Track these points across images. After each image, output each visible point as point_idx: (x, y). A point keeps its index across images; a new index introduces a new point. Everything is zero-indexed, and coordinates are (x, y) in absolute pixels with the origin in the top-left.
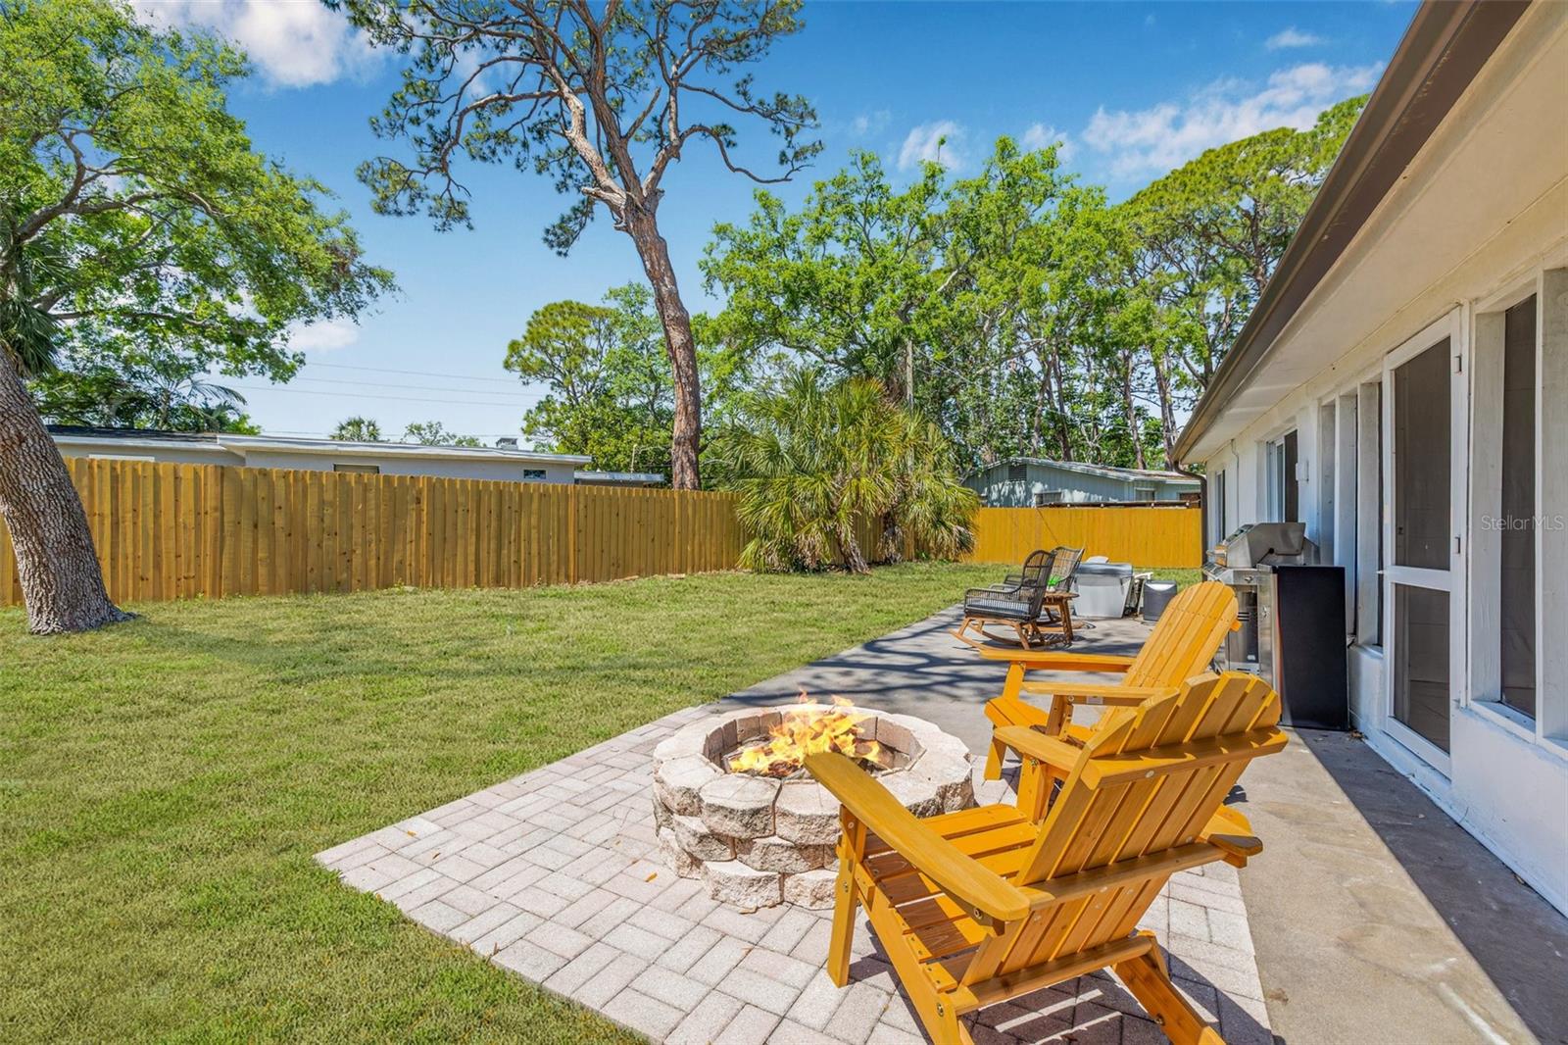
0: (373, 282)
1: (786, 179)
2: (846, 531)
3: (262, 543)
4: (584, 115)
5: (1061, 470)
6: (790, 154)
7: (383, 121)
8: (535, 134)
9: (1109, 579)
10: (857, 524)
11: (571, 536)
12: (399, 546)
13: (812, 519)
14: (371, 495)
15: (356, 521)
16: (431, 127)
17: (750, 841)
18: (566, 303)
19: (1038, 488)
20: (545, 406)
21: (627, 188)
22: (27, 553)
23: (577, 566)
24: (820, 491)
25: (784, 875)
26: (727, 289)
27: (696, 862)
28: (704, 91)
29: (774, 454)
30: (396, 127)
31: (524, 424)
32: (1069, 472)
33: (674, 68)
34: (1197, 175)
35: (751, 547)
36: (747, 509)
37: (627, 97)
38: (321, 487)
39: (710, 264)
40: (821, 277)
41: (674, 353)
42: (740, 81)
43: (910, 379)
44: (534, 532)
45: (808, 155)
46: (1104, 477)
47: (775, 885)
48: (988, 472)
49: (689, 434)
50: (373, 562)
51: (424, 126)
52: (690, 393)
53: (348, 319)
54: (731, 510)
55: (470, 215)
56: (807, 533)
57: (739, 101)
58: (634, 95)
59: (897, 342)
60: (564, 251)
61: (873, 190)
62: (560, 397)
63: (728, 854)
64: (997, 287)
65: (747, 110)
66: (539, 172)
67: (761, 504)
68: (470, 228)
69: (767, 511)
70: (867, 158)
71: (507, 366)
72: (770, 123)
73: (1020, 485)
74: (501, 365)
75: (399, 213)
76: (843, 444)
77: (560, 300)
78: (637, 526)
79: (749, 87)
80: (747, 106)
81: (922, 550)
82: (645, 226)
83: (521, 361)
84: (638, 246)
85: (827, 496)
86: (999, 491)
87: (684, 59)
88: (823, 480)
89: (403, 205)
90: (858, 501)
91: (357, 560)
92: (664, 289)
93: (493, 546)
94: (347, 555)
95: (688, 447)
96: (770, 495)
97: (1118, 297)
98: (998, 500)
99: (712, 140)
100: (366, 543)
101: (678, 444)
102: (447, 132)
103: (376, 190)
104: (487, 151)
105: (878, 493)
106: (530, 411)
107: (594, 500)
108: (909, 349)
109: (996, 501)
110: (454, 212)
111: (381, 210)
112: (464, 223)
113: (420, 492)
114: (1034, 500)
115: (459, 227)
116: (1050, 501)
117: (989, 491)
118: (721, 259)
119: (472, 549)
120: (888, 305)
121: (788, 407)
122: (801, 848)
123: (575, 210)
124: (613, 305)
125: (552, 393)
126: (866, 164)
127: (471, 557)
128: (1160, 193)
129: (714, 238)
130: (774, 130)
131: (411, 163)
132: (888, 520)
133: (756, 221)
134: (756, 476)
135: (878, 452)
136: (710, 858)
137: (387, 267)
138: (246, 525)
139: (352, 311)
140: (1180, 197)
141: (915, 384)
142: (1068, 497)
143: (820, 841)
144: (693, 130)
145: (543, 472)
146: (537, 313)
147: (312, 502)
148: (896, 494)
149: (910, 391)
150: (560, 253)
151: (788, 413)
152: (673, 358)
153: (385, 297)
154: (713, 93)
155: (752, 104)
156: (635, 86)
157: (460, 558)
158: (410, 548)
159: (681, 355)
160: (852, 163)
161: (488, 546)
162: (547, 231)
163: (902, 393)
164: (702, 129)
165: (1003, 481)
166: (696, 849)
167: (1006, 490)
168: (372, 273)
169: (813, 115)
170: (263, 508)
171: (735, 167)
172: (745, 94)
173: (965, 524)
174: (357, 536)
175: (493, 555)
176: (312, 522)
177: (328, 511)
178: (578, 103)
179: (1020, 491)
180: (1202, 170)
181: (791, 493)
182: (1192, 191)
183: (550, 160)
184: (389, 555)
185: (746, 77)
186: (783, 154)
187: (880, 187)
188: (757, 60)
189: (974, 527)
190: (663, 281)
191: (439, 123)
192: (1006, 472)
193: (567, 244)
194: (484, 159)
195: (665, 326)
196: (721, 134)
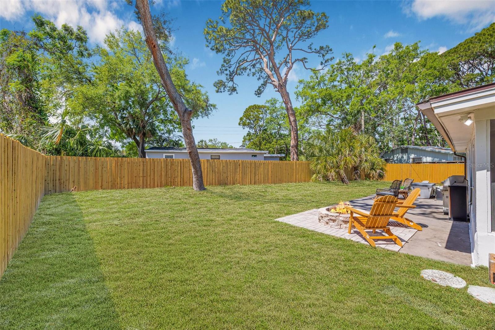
0: (212, 108)
1: (322, 69)
2: (342, 172)
3: (214, 175)
4: (267, 63)
5: (422, 150)
6: (324, 62)
7: (220, 71)
8: (253, 67)
9: (424, 188)
10: (346, 170)
11: (270, 173)
12: (236, 175)
13: (331, 168)
14: (231, 164)
15: (229, 170)
16: (230, 71)
17: (336, 220)
18: (254, 105)
19: (412, 156)
20: (249, 134)
21: (279, 81)
22: (196, 178)
23: (271, 181)
24: (335, 161)
25: (341, 225)
26: (302, 99)
27: (327, 223)
28: (299, 49)
29: (321, 151)
30: (222, 72)
31: (243, 140)
32: (425, 151)
33: (290, 45)
34: (487, 35)
35: (314, 176)
36: (313, 166)
37: (276, 52)
38: (223, 163)
39: (298, 92)
40: (333, 95)
41: (291, 123)
42: (309, 45)
43: (363, 123)
44: (262, 172)
45: (329, 61)
46: (439, 152)
47: (339, 226)
48: (393, 151)
49: (295, 145)
50: (232, 179)
51: (228, 71)
52: (295, 133)
53: (206, 117)
54: (308, 166)
55: (237, 90)
56: (330, 172)
57: (309, 51)
58: (278, 51)
59: (359, 112)
60: (259, 96)
61: (350, 64)
62: (252, 131)
63: (332, 222)
64: (395, 91)
65: (312, 52)
66: (253, 76)
67: (317, 164)
68: (237, 93)
69: (319, 166)
70: (348, 55)
71: (239, 124)
72: (318, 54)
73: (405, 155)
74: (238, 124)
75: (221, 92)
76: (341, 147)
77: (253, 105)
78: (285, 170)
79: (312, 46)
80: (311, 52)
81: (368, 177)
82: (284, 90)
83: (243, 123)
84: (281, 95)
85: (337, 162)
86: (397, 157)
87: (293, 41)
88: (335, 157)
89: (222, 90)
90: (346, 163)
91: (229, 178)
92: (288, 106)
93: (254, 176)
94: (227, 177)
95: (295, 148)
96: (319, 162)
97: (445, 90)
98: (397, 160)
99: (301, 62)
100: (230, 175)
101: (292, 147)
102: (233, 71)
103: (217, 87)
104: (241, 73)
105: (352, 161)
106: (245, 136)
107: (275, 164)
108: (363, 114)
109: (396, 160)
110: (234, 89)
111: (217, 92)
112: (236, 92)
113: (240, 163)
114: (411, 160)
115: (234, 93)
116: (417, 161)
117: (393, 157)
118: (301, 90)
119: (250, 176)
120: (355, 102)
121: (324, 137)
122: (343, 221)
123: (262, 85)
124: (267, 105)
125: (250, 130)
126: (347, 57)
127: (250, 178)
128: (468, 44)
129: (298, 84)
130: (319, 56)
131: (225, 80)
132: (355, 168)
133: (312, 77)
134: (316, 156)
135: (352, 149)
136: (330, 222)
137: (215, 104)
138: (211, 171)
139: (207, 115)
140: (478, 45)
141: (365, 124)
142: (424, 159)
143: (346, 220)
144: (296, 60)
145: (256, 155)
146: (247, 109)
147: (221, 166)
148: (358, 162)
149: (363, 127)
150: (258, 97)
151: (325, 139)
152: (291, 124)
153: (214, 111)
154: (301, 50)
155: (312, 51)
156: (278, 49)
157: (247, 178)
158: (238, 176)
159: (293, 123)
160: (343, 57)
161: (253, 175)
162: (256, 91)
163: (360, 128)
164: (298, 60)
165: (399, 154)
166: (328, 221)
167: (400, 156)
168: (212, 105)
169: (331, 50)
170: (214, 167)
171: (307, 68)
172: (310, 48)
173: (382, 169)
174: (229, 174)
175: (254, 178)
176: (221, 170)
177: (224, 168)
178: (266, 60)
179: (405, 157)
180: (489, 33)
181: (326, 161)
182: (483, 42)
183: (256, 72)
184: (235, 177)
185: (311, 44)
186: (322, 62)
187: (352, 63)
188: (314, 38)
189: (386, 170)
190: (288, 104)
191: (231, 70)
192: (400, 150)
193: (260, 94)
194: (240, 75)
195: (289, 116)
196: (304, 60)
